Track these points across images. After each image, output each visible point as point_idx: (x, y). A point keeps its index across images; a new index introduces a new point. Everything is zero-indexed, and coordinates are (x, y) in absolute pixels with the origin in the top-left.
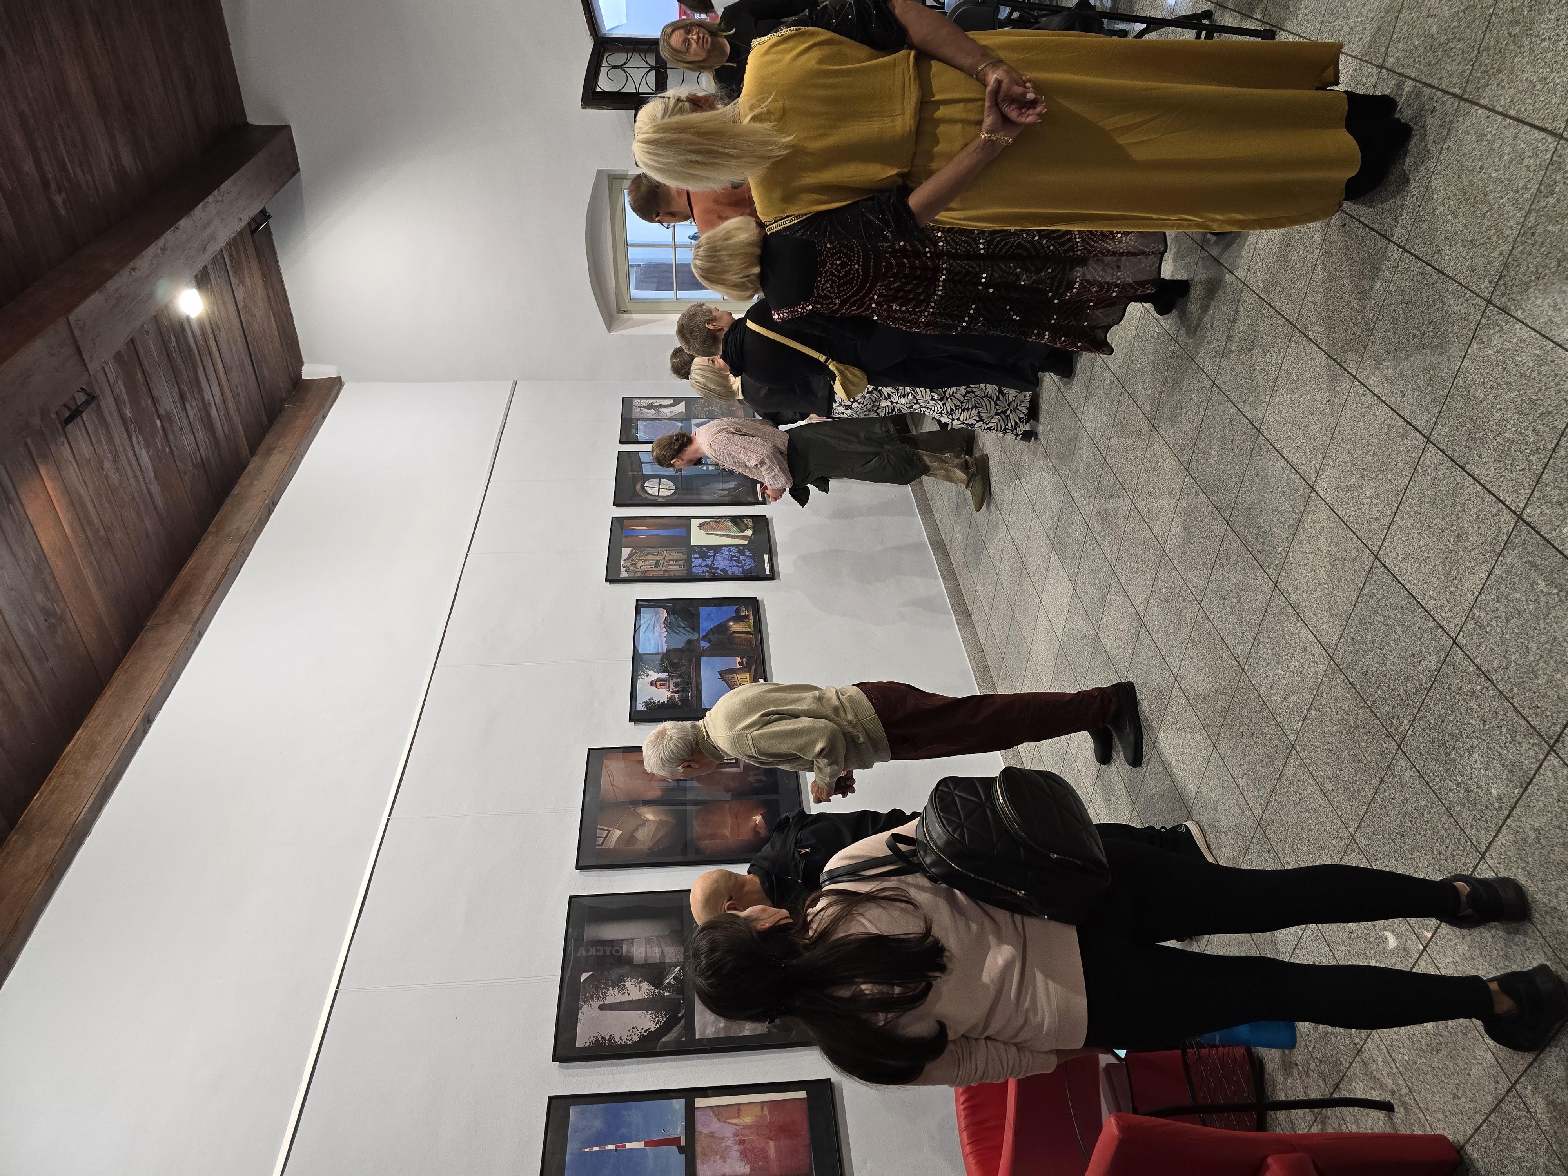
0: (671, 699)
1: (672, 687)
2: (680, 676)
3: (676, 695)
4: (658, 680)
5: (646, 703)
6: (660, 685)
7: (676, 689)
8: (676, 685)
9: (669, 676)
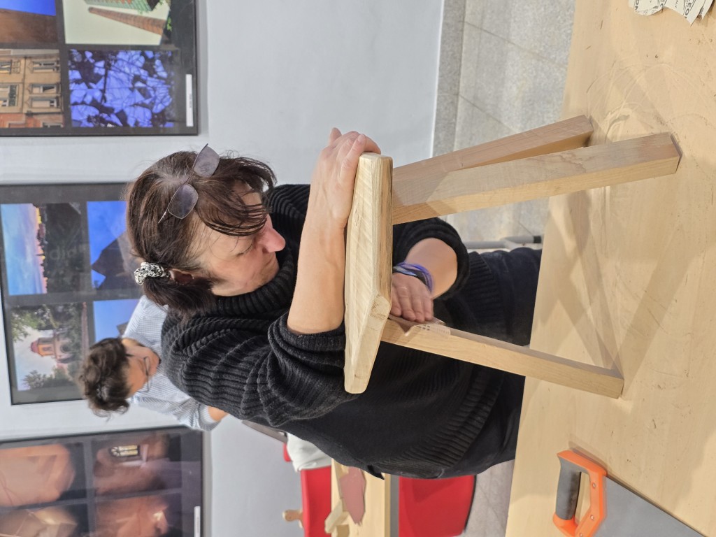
0: (59, 372)
1: (59, 353)
2: (68, 335)
3: (66, 366)
4: (41, 341)
5: (29, 380)
6: (44, 349)
7: (65, 356)
8: (65, 349)
9: (54, 334)
